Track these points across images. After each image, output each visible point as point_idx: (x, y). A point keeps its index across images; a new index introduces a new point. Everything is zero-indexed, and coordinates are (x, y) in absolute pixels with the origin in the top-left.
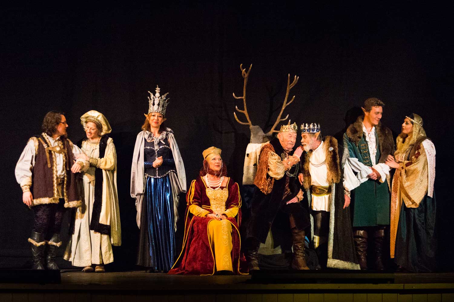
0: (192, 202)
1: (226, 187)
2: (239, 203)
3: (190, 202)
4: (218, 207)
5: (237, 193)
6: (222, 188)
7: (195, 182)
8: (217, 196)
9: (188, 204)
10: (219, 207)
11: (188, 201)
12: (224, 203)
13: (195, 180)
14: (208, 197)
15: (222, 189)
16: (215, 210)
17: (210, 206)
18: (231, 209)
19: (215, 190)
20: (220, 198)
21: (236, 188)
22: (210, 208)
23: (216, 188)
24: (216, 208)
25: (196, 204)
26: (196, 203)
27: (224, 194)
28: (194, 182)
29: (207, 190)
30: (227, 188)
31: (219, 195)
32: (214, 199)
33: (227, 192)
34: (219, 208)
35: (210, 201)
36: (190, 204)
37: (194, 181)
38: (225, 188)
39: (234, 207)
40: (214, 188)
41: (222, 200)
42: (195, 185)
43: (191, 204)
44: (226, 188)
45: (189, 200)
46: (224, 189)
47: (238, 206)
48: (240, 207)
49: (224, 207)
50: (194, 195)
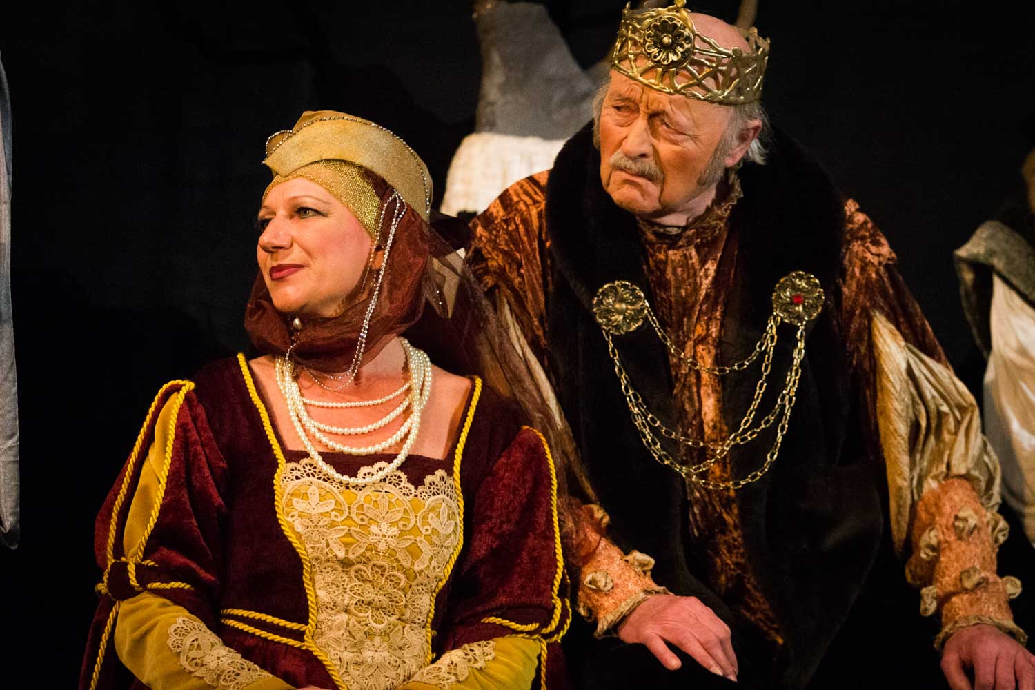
0: (139, 567)
1: (447, 464)
2: (558, 603)
3: (121, 569)
4: (370, 634)
5: (542, 520)
6: (417, 469)
7: (188, 398)
8: (373, 539)
9: (102, 587)
10: (385, 634)
11: (111, 561)
12: (426, 604)
13: (189, 385)
14: (293, 539)
15: (417, 481)
16: (347, 656)
17: (305, 621)
18: (483, 652)
19: (359, 480)
20: (391, 552)
21: (528, 477)
22: (299, 636)
23: (364, 470)
24: (357, 646)
25: (175, 597)
26: (175, 585)
27: (434, 523)
28: (177, 400)
29: (285, 480)
30: (457, 469)
31: (383, 533)
32: (346, 564)
33: (458, 504)
34: (377, 640)
35: (306, 577)
36: (122, 590)
37: (177, 389)
38: (440, 473)
39: (504, 631)
40: (347, 464)
41: (410, 575)
42: (182, 427)
43: (129, 593)
44: (450, 473)
45: (119, 550)
46: (428, 479)
47: (546, 624)
48: (558, 638)
49: (419, 639)
50: (164, 510)
